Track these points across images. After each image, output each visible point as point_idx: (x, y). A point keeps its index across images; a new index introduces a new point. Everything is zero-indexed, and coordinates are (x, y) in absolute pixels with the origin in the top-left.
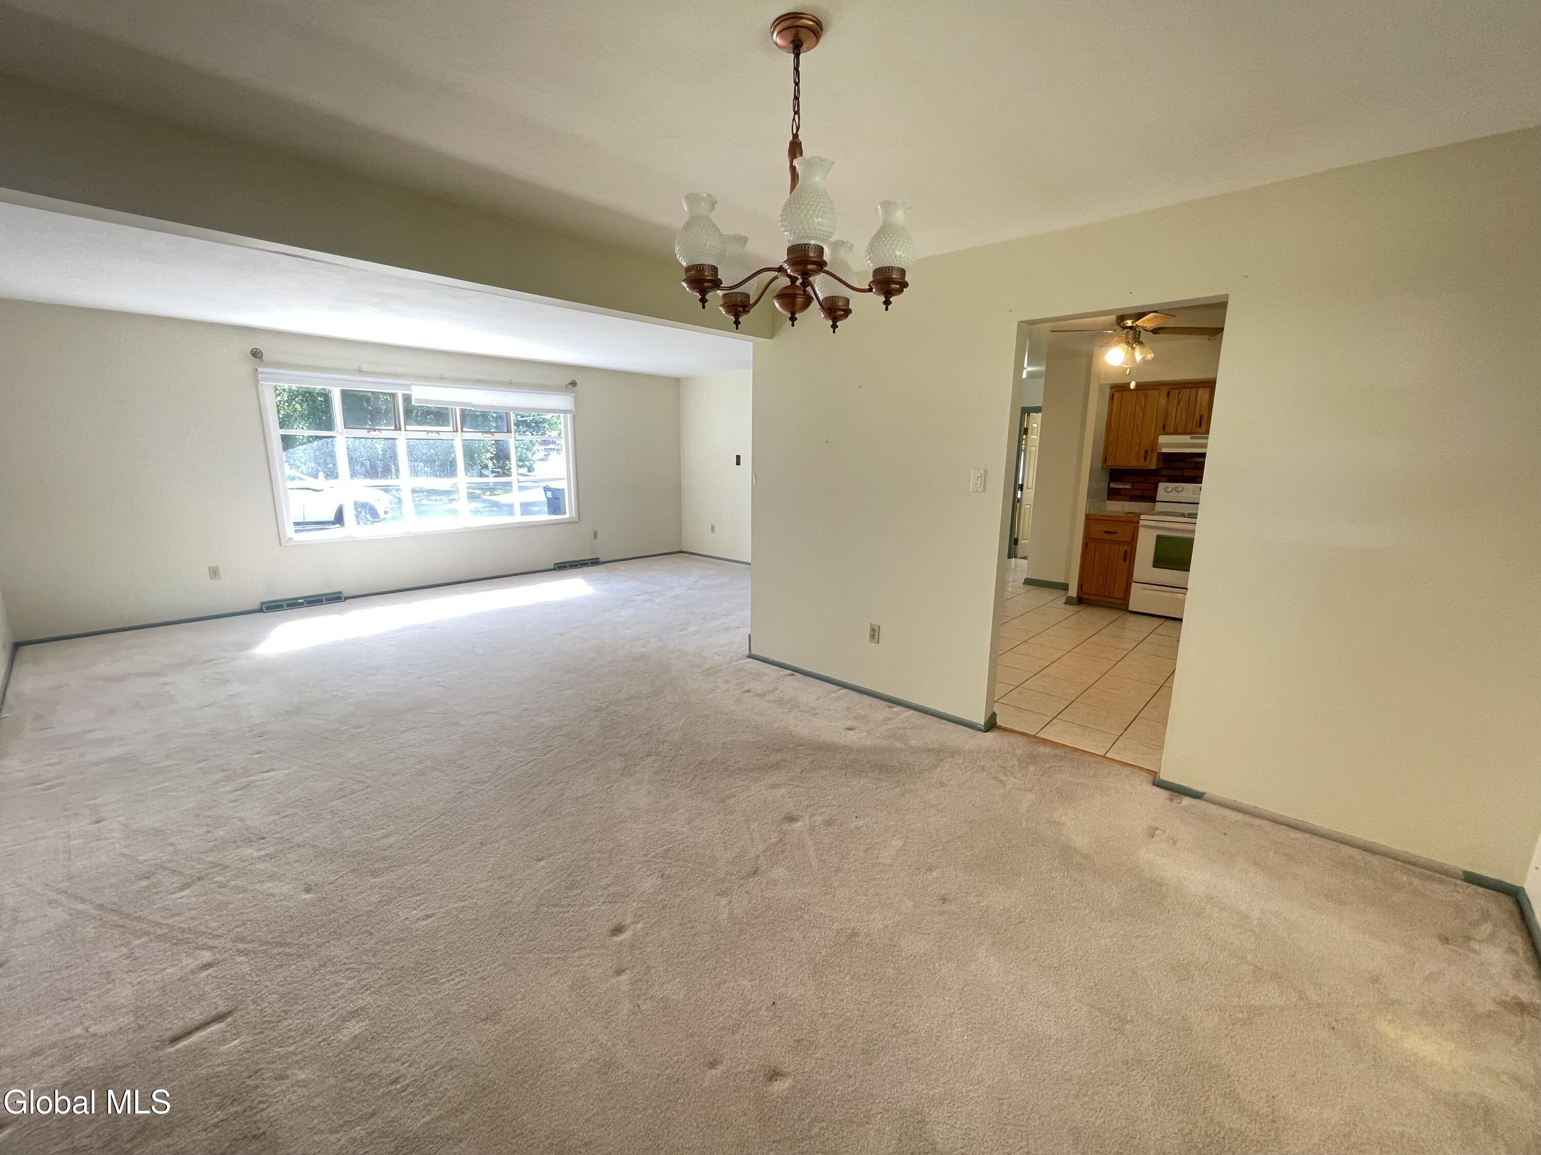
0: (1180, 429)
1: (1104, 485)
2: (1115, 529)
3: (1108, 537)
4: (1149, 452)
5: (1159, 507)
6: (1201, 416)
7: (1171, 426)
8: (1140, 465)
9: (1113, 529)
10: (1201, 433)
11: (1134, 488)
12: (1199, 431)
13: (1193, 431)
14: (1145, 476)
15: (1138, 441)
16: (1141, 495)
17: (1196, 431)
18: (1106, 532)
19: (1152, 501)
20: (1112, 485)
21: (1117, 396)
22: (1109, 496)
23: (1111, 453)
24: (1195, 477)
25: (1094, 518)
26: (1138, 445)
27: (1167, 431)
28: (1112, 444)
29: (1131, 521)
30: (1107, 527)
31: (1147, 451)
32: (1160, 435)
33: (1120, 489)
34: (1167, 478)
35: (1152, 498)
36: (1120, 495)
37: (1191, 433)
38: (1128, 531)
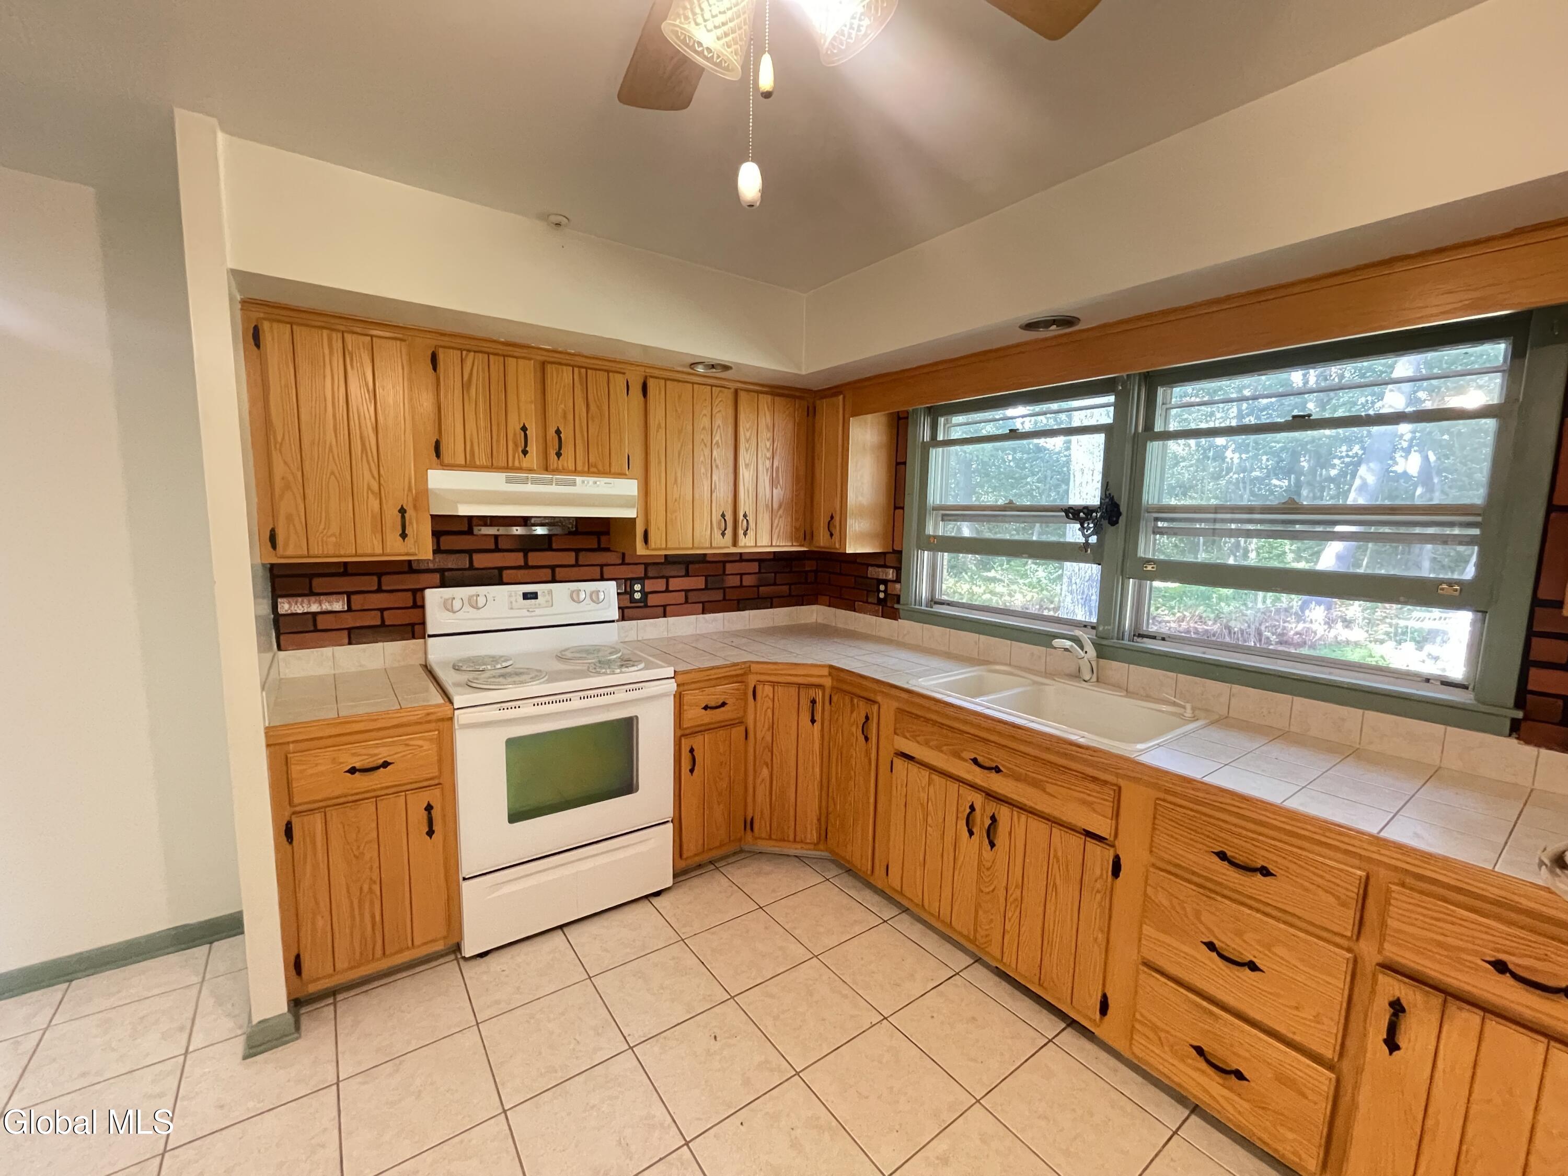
0: (481, 458)
1: (260, 608)
2: (383, 753)
3: (360, 783)
4: (410, 514)
5: (436, 648)
6: (524, 429)
7: (454, 447)
8: (388, 551)
9: (376, 755)
10: (530, 470)
11: (354, 608)
12: (524, 465)
13: (510, 464)
14: (380, 576)
15: (372, 480)
16: (379, 623)
17: (517, 464)
18: (353, 771)
19: (411, 635)
20: (286, 606)
21: (273, 335)
22: (282, 637)
23: (289, 518)
24: (501, 569)
25: (300, 737)
26: (373, 492)
27: (447, 458)
28: (287, 487)
29: (430, 718)
30: (354, 754)
31: (402, 511)
32: (431, 469)
33: (314, 614)
34: (438, 576)
35: (410, 628)
36: (316, 630)
37: (507, 468)
38: (427, 748)
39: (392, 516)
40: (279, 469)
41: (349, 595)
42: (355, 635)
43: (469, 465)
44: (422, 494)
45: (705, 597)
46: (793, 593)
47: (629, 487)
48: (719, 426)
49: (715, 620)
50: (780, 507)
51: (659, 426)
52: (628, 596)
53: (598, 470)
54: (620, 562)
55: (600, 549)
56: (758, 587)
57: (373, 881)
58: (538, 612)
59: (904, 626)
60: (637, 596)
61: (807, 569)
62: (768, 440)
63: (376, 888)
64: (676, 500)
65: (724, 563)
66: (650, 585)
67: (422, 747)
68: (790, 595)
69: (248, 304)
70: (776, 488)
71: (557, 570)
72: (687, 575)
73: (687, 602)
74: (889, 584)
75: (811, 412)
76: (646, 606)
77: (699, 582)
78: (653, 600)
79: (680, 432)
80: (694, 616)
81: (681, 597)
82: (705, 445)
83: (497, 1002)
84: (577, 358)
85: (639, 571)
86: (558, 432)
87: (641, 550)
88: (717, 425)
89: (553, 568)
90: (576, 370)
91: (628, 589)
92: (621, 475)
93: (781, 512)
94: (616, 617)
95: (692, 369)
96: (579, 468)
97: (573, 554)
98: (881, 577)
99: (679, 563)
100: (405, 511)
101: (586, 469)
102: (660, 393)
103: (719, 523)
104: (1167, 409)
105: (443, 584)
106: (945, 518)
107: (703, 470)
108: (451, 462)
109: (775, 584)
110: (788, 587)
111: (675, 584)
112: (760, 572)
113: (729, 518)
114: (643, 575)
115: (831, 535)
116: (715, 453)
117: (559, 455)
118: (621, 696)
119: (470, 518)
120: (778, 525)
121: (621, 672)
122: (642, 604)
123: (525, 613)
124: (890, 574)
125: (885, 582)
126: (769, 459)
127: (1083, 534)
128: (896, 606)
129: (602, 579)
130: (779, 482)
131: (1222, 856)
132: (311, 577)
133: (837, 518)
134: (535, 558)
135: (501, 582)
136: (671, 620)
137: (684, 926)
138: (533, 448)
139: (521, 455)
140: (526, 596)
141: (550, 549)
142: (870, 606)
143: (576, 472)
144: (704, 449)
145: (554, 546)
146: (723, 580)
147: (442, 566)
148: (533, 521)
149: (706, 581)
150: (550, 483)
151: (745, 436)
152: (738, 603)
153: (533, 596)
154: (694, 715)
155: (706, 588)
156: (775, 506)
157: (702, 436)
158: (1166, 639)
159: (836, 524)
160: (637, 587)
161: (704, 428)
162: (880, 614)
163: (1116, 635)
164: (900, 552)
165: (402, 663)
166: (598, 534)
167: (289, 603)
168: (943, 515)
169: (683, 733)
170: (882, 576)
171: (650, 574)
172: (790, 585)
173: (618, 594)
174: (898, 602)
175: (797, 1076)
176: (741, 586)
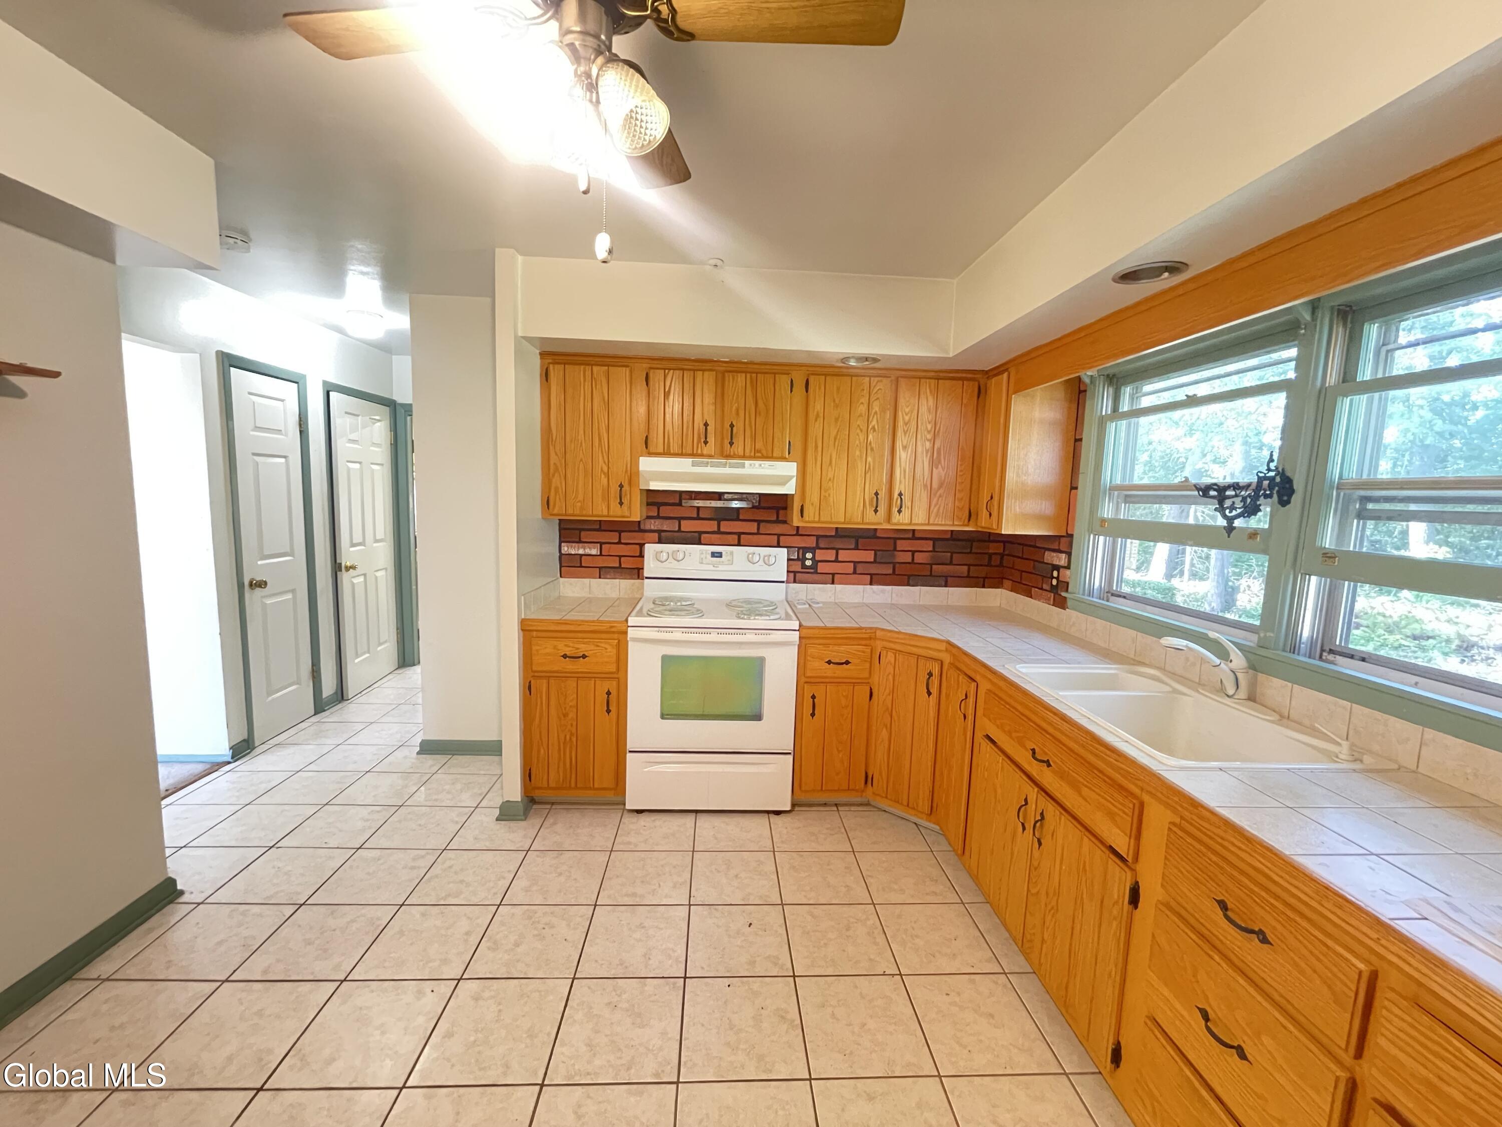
0: (675, 448)
1: (552, 549)
2: (583, 648)
3: (569, 666)
4: (626, 487)
5: (651, 588)
6: (706, 425)
7: (657, 442)
8: (611, 513)
9: (578, 649)
10: (710, 456)
11: (603, 554)
12: (705, 452)
13: (695, 452)
14: (620, 532)
15: (604, 465)
16: (618, 565)
17: (699, 451)
18: (565, 656)
19: (636, 576)
20: (566, 549)
21: (556, 372)
22: (563, 568)
23: (556, 489)
24: (700, 533)
25: (539, 628)
26: (604, 474)
27: (652, 449)
28: (556, 470)
29: (613, 630)
30: (566, 645)
31: (621, 486)
32: (642, 456)
33: (581, 555)
34: (656, 535)
35: (636, 570)
36: (581, 566)
37: (693, 455)
38: (609, 650)
39: (614, 488)
40: (554, 459)
41: (601, 544)
42: (603, 572)
43: (667, 453)
44: (633, 474)
45: (874, 569)
46: (971, 575)
47: (789, 469)
48: (876, 413)
49: (883, 591)
50: (941, 486)
51: (817, 416)
52: (800, 563)
53: (763, 455)
54: (795, 533)
55: (778, 521)
56: (931, 565)
57: (572, 734)
58: (721, 568)
59: (1070, 618)
60: (808, 563)
61: (991, 551)
62: (929, 423)
63: (574, 739)
64: (830, 480)
65: (895, 539)
66: (820, 554)
67: (606, 649)
68: (968, 577)
69: (543, 355)
70: (937, 468)
71: (742, 536)
72: (856, 548)
73: (855, 572)
74: (1061, 570)
75: (981, 392)
76: (816, 572)
77: (869, 556)
78: (821, 568)
79: (837, 420)
80: (862, 586)
81: (850, 568)
82: (861, 431)
83: (629, 843)
84: (750, 366)
85: (811, 542)
86: (732, 426)
87: (796, 522)
88: (874, 411)
89: (739, 534)
90: (748, 375)
91: (801, 557)
92: (782, 459)
93: (941, 491)
94: (785, 579)
95: (844, 363)
96: (747, 454)
97: (756, 524)
98: (1054, 563)
99: (849, 537)
100: (623, 486)
101: (752, 454)
102: (820, 388)
103: (871, 500)
104: (1388, 351)
105: (660, 541)
106: (1128, 499)
107: (858, 453)
108: (654, 451)
109: (951, 563)
110: (966, 568)
111: (843, 555)
112: (934, 551)
113: (883, 495)
114: (814, 545)
115: (990, 515)
116: (870, 437)
117: (731, 444)
118: (750, 637)
119: (681, 493)
120: (937, 504)
121: (755, 619)
122: (812, 571)
123: (711, 567)
124: (1062, 560)
125: (1057, 568)
126: (929, 440)
127: (1224, 516)
128: (1064, 594)
129: (778, 546)
130: (940, 462)
131: (1223, 906)
132: (581, 530)
133: (996, 498)
134: (725, 526)
135: (700, 543)
136: (839, 587)
137: (783, 842)
138: (711, 439)
139: (703, 445)
140: (714, 555)
141: (738, 519)
142: (1044, 593)
143: (744, 457)
144: (860, 434)
145: (741, 517)
146: (894, 556)
147: (660, 528)
148: (726, 496)
149: (875, 555)
150: (725, 465)
151: (903, 419)
152: (909, 579)
153: (720, 555)
154: (817, 667)
155: (875, 562)
156: (935, 485)
157: (858, 423)
158: (1367, 660)
159: (995, 503)
160: (809, 555)
161: (861, 415)
162: (1052, 603)
163: (1281, 644)
164: (1071, 536)
165: (630, 596)
166: (778, 509)
167: (568, 547)
168: (1126, 496)
169: (804, 679)
170: (1056, 562)
171: (821, 545)
172: (969, 565)
173: (789, 560)
174: (1067, 591)
175: (792, 978)
176: (913, 562)
